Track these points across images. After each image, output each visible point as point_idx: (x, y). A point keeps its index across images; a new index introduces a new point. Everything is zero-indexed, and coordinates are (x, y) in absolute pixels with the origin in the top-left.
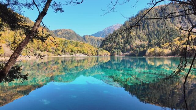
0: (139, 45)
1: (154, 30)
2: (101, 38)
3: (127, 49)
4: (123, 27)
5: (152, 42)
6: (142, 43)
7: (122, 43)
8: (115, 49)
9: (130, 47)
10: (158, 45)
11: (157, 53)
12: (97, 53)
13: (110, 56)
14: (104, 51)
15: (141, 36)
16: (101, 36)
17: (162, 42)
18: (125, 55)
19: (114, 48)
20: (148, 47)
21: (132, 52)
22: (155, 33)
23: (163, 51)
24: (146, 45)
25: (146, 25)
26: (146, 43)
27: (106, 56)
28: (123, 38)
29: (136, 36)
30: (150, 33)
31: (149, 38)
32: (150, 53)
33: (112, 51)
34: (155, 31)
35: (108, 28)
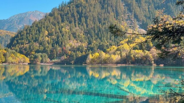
0: (75, 47)
1: (94, 27)
2: (5, 31)
3: (57, 52)
4: (49, 17)
5: (93, 44)
6: (80, 45)
7: (48, 43)
8: (38, 51)
9: (63, 50)
10: (102, 48)
11: (102, 60)
12: (5, 58)
13: (29, 64)
14: (18, 54)
15: (77, 34)
16: (5, 28)
17: (106, 45)
18: (54, 62)
19: (35, 50)
20: (88, 51)
21: (66, 58)
22: (96, 32)
23: (111, 57)
24: (85, 48)
25: (84, 18)
26: (85, 45)
27: (21, 64)
28: (50, 34)
29: (70, 33)
30: (89, 31)
31: (88, 38)
32: (92, 60)
33: (33, 56)
34: (96, 28)
35: (18, 15)
